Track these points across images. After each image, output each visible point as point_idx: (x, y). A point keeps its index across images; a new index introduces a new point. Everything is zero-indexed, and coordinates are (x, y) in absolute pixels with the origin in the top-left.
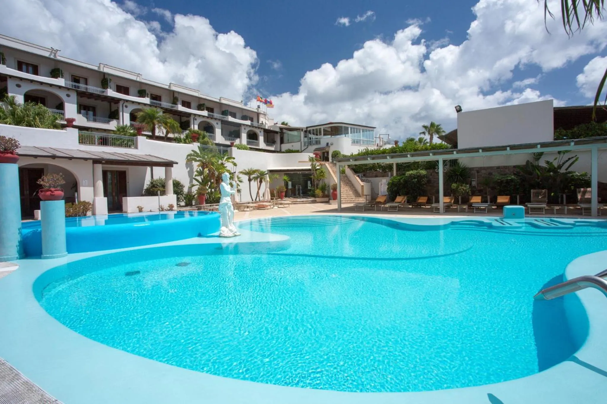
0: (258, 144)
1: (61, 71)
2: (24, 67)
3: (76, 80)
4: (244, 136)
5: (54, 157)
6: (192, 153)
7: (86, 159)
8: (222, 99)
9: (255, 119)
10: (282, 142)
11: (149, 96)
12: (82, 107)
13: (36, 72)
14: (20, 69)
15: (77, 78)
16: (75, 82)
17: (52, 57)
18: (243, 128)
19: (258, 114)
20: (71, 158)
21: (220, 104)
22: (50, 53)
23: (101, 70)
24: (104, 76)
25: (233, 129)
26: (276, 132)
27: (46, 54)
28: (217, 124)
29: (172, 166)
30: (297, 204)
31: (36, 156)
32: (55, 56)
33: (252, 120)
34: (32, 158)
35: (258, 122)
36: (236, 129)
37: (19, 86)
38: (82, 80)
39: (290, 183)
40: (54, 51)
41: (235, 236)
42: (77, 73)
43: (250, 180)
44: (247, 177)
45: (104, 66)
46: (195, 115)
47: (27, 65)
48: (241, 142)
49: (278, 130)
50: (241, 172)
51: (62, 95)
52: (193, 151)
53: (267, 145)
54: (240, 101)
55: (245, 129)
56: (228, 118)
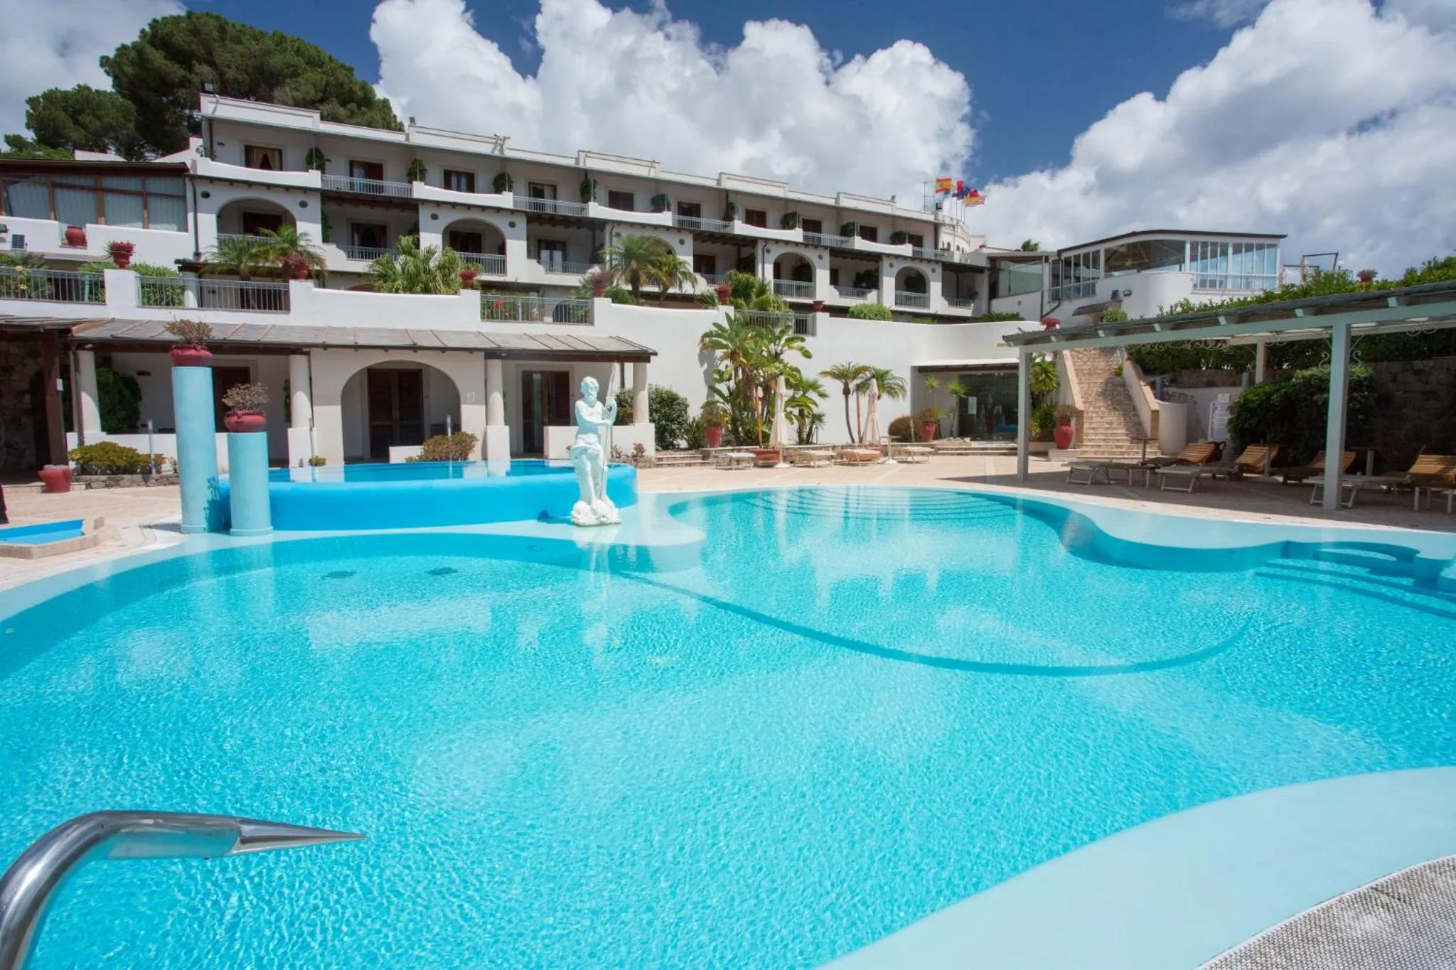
0: (925, 304)
1: (509, 178)
2: (454, 180)
3: (536, 191)
4: (889, 283)
5: (415, 348)
6: (714, 329)
7: (471, 350)
8: (841, 196)
9: (928, 241)
10: (993, 294)
11: (674, 206)
12: (543, 245)
13: (471, 189)
14: (448, 186)
15: (540, 188)
16: (535, 196)
17: (497, 153)
18: (885, 263)
19: (936, 227)
20: (444, 350)
21: (838, 211)
22: (492, 146)
23: (581, 165)
24: (586, 175)
25: (864, 266)
26: (980, 270)
27: (486, 149)
28: (820, 257)
29: (649, 361)
30: (967, 454)
31: (386, 348)
32: (501, 151)
33: (917, 241)
34: (382, 351)
35: (936, 247)
36: (870, 266)
37: (434, 217)
38: (547, 191)
39: (973, 401)
40: (499, 141)
41: (602, 524)
42: (539, 178)
43: (846, 392)
44: (839, 385)
45: (586, 156)
46: (767, 240)
47: (459, 174)
48: (879, 298)
49: (983, 263)
50: (825, 373)
51: (501, 223)
52: (715, 324)
53: (951, 303)
54: (889, 199)
55: (891, 266)
56: (853, 243)
